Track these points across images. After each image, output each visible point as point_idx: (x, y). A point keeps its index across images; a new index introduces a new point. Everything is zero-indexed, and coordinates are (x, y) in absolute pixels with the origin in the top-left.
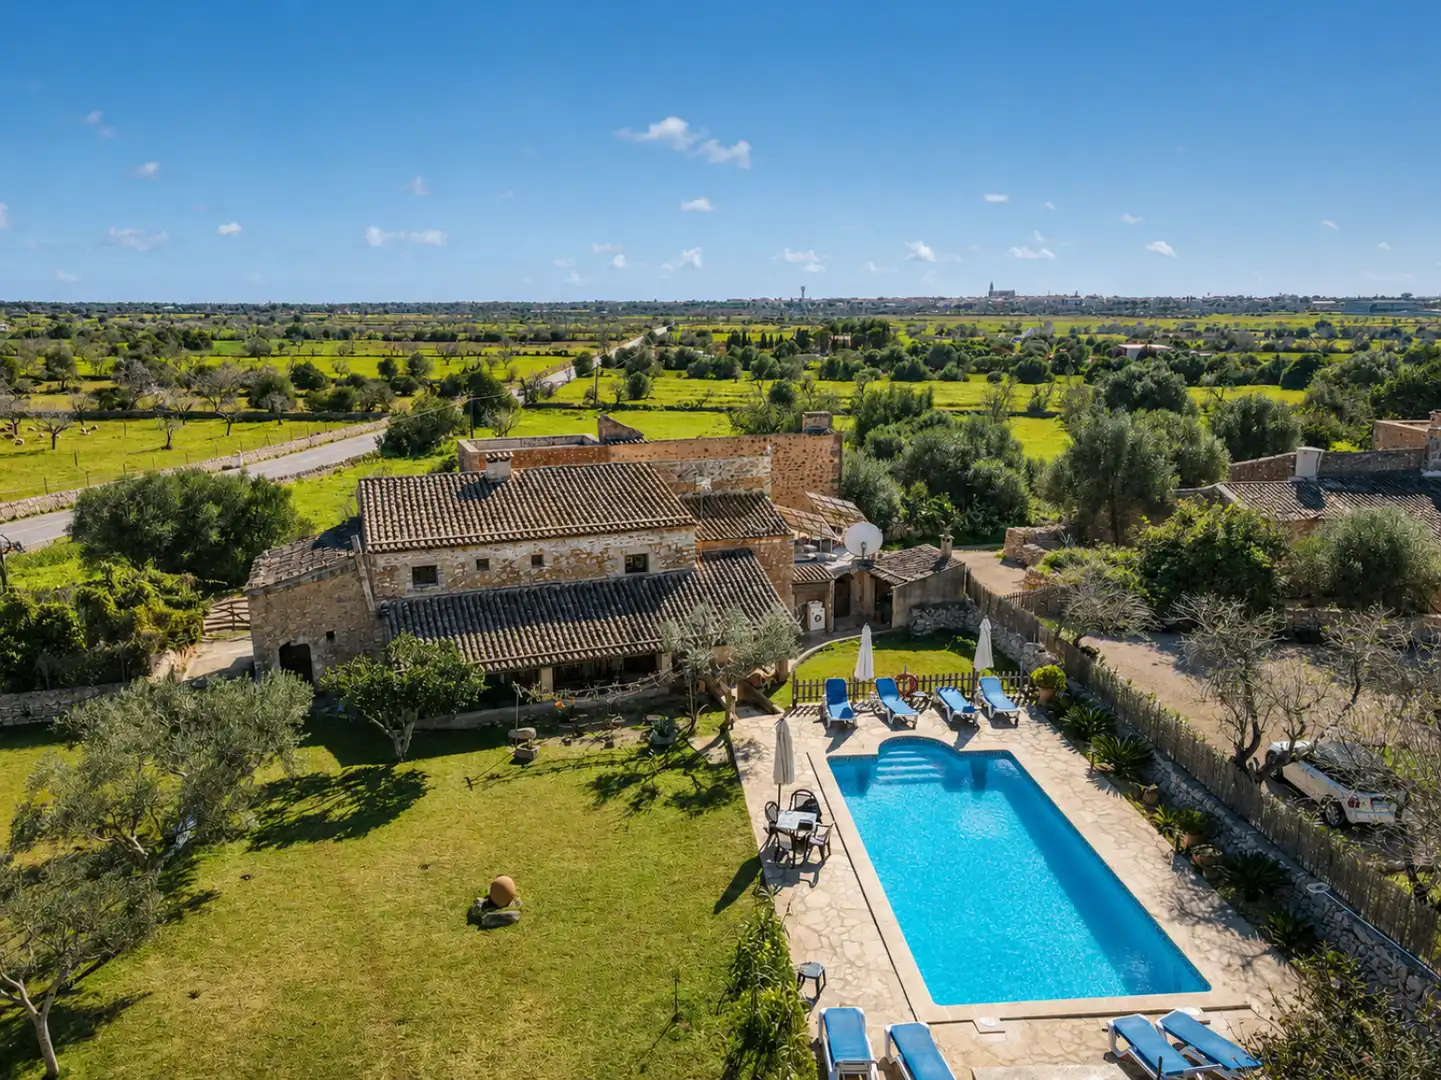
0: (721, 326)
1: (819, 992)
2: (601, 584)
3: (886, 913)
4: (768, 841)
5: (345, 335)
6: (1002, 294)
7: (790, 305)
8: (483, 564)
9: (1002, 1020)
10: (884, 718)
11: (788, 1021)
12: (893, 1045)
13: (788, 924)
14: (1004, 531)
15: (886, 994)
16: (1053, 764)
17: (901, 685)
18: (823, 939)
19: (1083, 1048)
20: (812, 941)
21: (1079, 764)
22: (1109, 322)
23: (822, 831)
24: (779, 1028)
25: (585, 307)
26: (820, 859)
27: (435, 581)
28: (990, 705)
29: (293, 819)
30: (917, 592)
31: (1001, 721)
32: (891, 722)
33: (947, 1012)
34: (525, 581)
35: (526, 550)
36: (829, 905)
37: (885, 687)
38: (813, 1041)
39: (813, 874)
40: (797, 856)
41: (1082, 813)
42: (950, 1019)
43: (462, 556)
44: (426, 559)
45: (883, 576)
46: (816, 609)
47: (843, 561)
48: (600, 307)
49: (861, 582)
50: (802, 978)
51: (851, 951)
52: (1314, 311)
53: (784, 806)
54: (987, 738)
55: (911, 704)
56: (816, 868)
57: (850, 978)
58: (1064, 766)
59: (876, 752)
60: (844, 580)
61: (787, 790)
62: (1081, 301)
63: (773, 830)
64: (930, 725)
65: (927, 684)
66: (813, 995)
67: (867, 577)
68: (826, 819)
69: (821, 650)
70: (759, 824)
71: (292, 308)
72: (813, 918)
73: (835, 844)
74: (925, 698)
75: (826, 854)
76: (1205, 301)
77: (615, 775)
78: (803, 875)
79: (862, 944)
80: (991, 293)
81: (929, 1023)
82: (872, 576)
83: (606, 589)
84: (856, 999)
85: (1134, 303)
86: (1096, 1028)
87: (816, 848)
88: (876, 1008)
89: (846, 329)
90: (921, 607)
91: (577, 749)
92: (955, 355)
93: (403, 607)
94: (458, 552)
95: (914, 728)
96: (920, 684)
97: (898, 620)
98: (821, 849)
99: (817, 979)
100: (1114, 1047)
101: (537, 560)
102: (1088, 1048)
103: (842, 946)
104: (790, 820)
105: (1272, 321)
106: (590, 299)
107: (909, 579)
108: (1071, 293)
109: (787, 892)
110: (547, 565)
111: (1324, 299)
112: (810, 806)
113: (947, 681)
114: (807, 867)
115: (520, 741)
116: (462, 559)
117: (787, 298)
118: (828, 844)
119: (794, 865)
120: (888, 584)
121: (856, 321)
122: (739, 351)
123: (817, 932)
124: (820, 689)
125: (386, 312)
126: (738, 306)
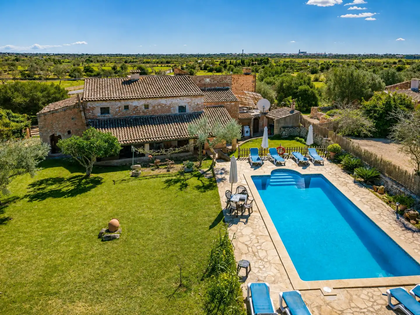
0: (218, 60)
1: (247, 273)
2: (169, 116)
3: (277, 237)
4: (227, 207)
5: (103, 61)
6: (302, 53)
7: (239, 55)
8: (126, 107)
9: (334, 288)
10: (272, 162)
11: (233, 290)
12: (283, 301)
13: (234, 243)
14: (310, 109)
15: (279, 275)
16: (340, 179)
17: (279, 151)
18: (250, 249)
19: (375, 304)
20: (244, 249)
21: (350, 179)
22: (335, 60)
23: (249, 202)
24: (229, 294)
25: (177, 55)
26: (248, 213)
27: (108, 113)
28: (312, 158)
29: (47, 191)
30: (283, 122)
31: (317, 163)
32: (275, 164)
33: (308, 284)
34: (142, 114)
35: (143, 102)
36: (252, 233)
37: (273, 152)
38: (245, 299)
39: (245, 220)
40: (239, 212)
41: (354, 197)
42: (310, 289)
43: (119, 104)
44: (105, 105)
45: (270, 117)
46: (246, 129)
47: (256, 113)
48: (182, 56)
49: (263, 120)
50: (240, 267)
51: (262, 254)
52: (397, 58)
53: (234, 193)
54: (312, 170)
55: (283, 157)
56: (247, 217)
57: (261, 267)
58: (344, 180)
59: (270, 174)
60: (257, 119)
61: (235, 186)
62: (327, 55)
63: (229, 201)
64: (290, 164)
65: (289, 151)
66: (245, 275)
67: (265, 118)
68: (250, 198)
69: (248, 141)
70: (223, 200)
71: (89, 55)
72: (245, 239)
73: (255, 208)
74: (288, 155)
75: (251, 212)
76: (364, 55)
77: (172, 180)
78: (241, 220)
79: (266, 251)
80: (299, 52)
81: (300, 290)
82: (267, 117)
83: (171, 118)
84: (265, 278)
85: (342, 55)
86: (379, 294)
87: (247, 210)
88: (274, 282)
89: (256, 60)
90: (284, 127)
91: (157, 172)
92: (290, 66)
93: (96, 122)
94: (117, 102)
95: (285, 165)
96: (286, 151)
97: (276, 131)
98: (249, 209)
99: (247, 268)
100: (390, 303)
101: (147, 107)
102: (378, 304)
103: (258, 252)
104: (236, 198)
105: (385, 60)
106: (179, 53)
107: (280, 117)
108: (323, 53)
109: (233, 227)
110: (150, 108)
111: (399, 55)
112: (244, 192)
113: (296, 149)
114: (242, 217)
115: (134, 169)
116: (119, 105)
117: (238, 53)
118: (252, 208)
119: (237, 216)
120: (272, 119)
121: (259, 58)
122: (223, 65)
123: (246, 245)
124: (248, 152)
125: (117, 56)
126: (223, 55)
